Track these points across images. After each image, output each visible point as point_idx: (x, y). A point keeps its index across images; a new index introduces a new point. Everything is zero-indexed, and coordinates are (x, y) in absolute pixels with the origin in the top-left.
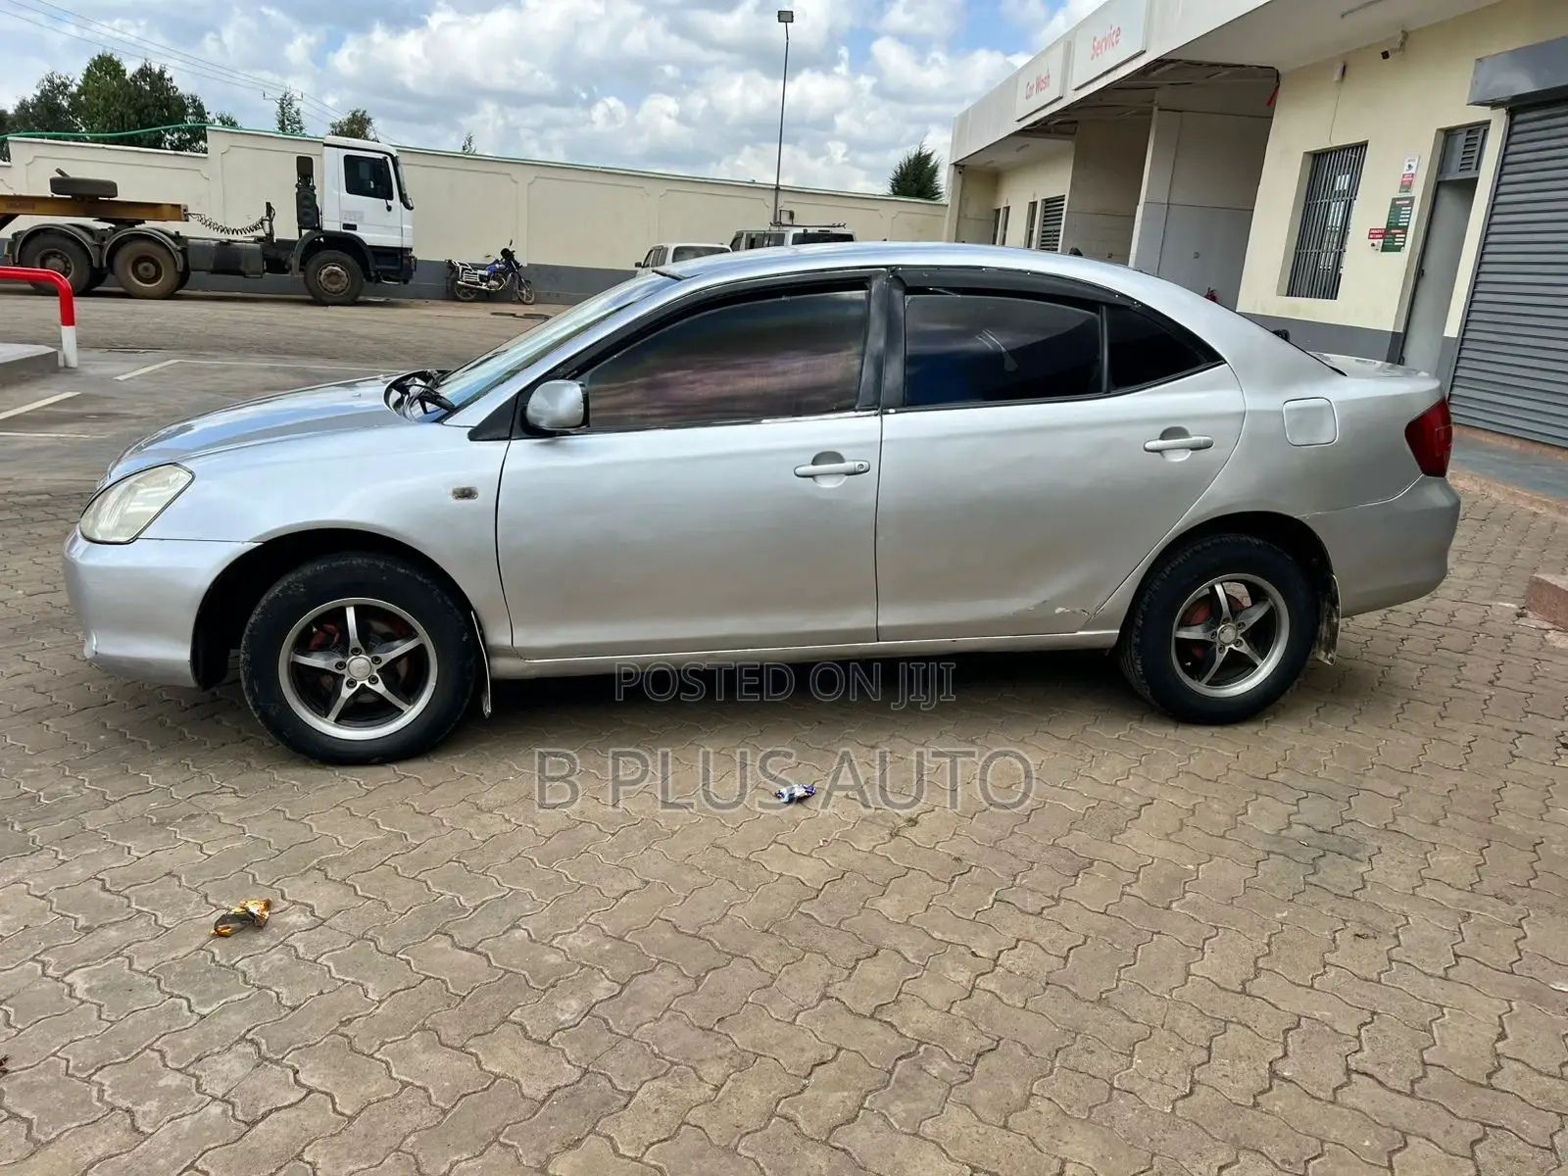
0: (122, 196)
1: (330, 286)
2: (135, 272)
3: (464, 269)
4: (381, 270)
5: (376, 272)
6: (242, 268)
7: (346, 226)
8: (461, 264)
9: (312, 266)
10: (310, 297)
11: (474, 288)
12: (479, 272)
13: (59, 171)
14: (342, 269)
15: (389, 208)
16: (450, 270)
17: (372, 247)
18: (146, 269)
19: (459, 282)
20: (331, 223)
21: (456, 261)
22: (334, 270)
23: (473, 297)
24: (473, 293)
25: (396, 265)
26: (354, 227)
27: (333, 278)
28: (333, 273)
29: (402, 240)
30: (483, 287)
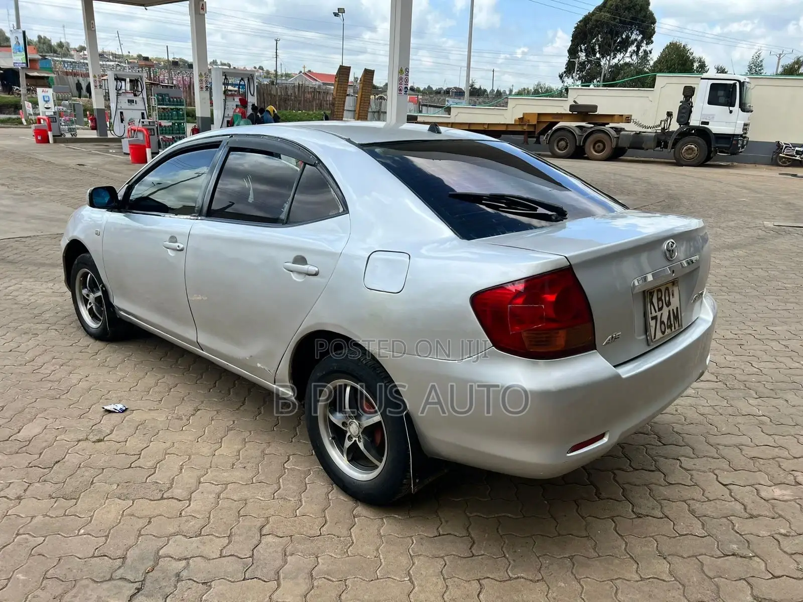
0: (599, 112)
1: (687, 156)
2: (594, 148)
3: (786, 147)
4: (717, 147)
5: (715, 148)
6: (643, 146)
7: (703, 123)
8: (785, 144)
9: (679, 145)
10: (675, 161)
11: (790, 159)
12: (797, 149)
13: (575, 102)
14: (696, 147)
15: (731, 112)
16: (777, 147)
17: (715, 134)
18: (599, 146)
19: (780, 155)
20: (695, 121)
21: (782, 142)
22: (691, 147)
23: (788, 164)
24: (789, 162)
25: (728, 144)
26: (707, 123)
27: (690, 151)
28: (690, 149)
29: (735, 130)
30: (797, 158)
